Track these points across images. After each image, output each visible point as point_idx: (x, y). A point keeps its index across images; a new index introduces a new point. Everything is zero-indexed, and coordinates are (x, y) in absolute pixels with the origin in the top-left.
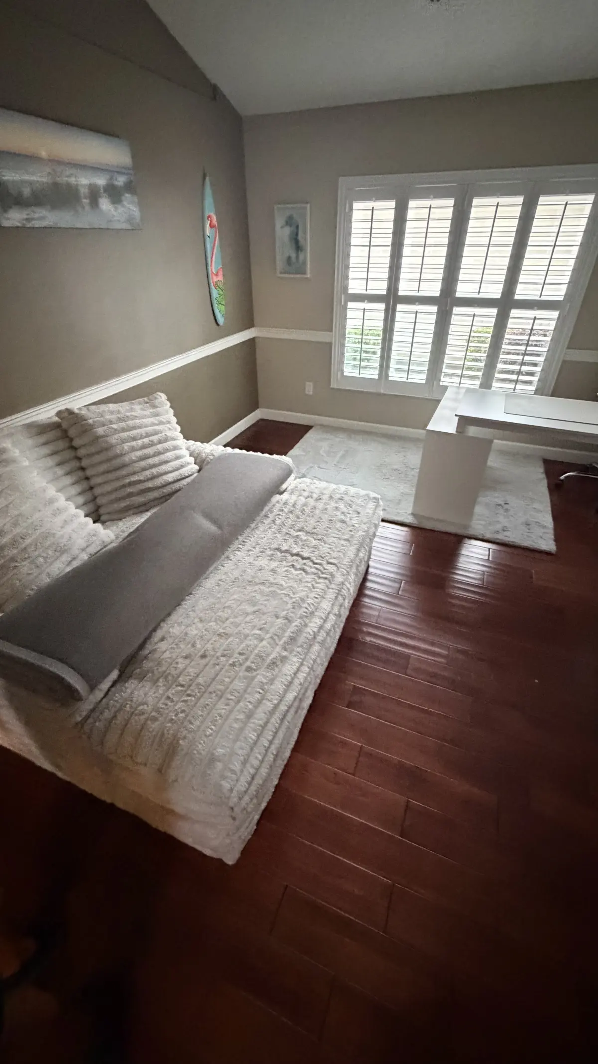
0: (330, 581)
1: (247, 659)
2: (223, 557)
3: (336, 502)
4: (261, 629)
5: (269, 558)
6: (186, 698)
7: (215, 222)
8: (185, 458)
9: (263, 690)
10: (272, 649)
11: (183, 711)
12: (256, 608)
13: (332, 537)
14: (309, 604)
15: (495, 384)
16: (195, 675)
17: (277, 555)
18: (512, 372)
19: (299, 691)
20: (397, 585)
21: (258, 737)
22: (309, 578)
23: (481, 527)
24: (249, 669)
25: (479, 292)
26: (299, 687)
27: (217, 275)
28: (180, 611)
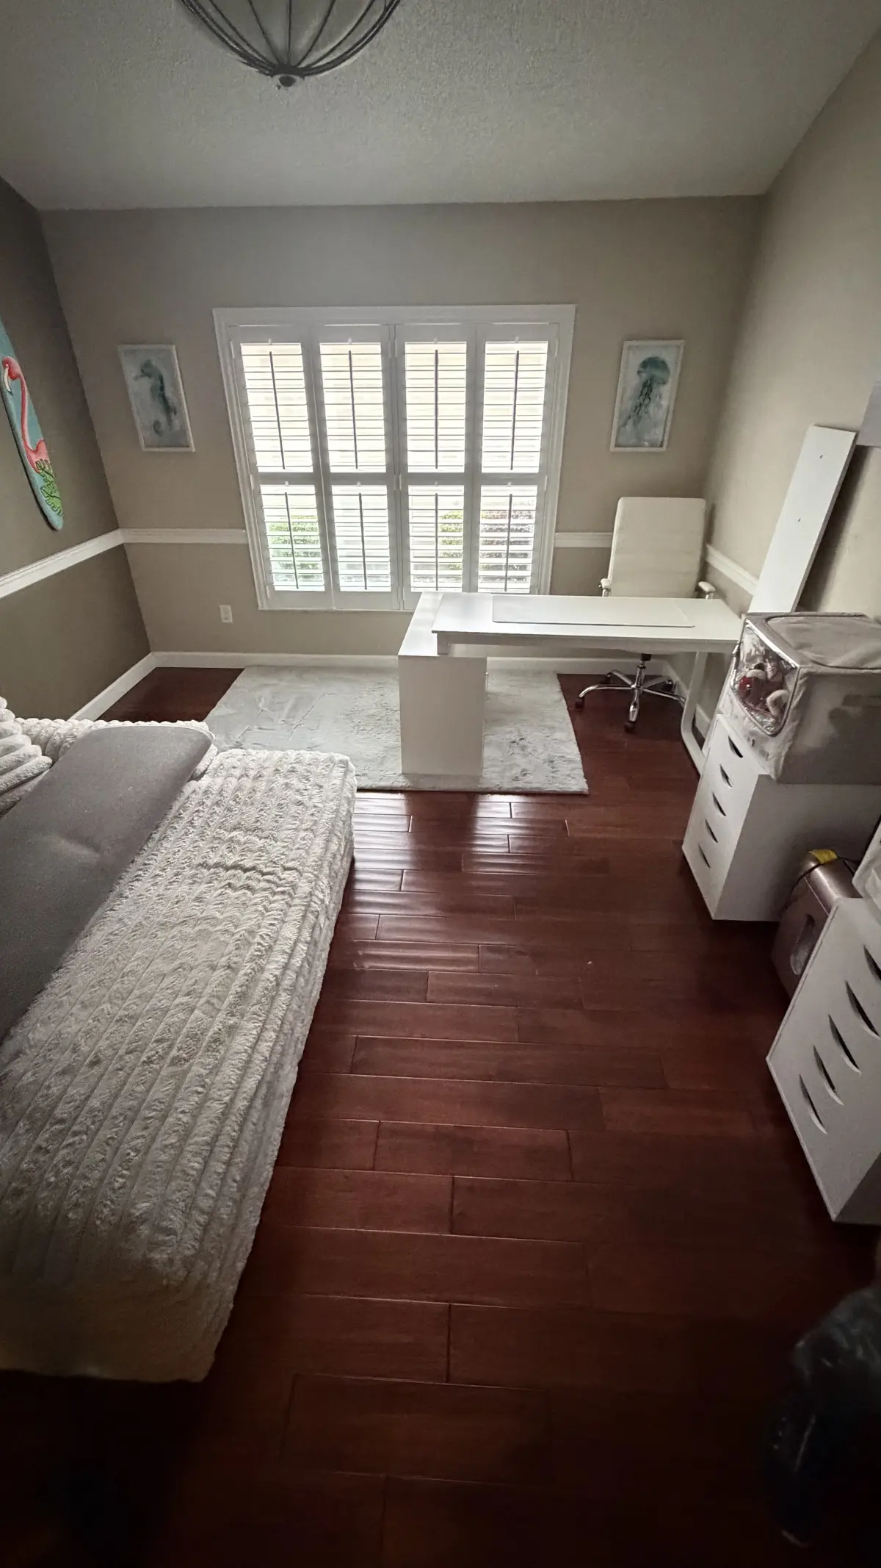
0: (289, 894)
1: (171, 1047)
2: (112, 896)
3: (285, 777)
4: (188, 994)
5: (191, 881)
6: (71, 1140)
7: (18, 370)
8: (22, 749)
9: (203, 1086)
10: (211, 1019)
11: (68, 1163)
12: (177, 963)
13: (285, 830)
14: (261, 936)
15: (481, 584)
16: (83, 1097)
17: (202, 873)
18: (498, 567)
19: (265, 1071)
20: (397, 879)
21: (206, 1163)
22: (258, 897)
23: (494, 775)
24: (176, 1061)
25: (437, 466)
26: (263, 1065)
27: (36, 451)
28: (44, 999)
